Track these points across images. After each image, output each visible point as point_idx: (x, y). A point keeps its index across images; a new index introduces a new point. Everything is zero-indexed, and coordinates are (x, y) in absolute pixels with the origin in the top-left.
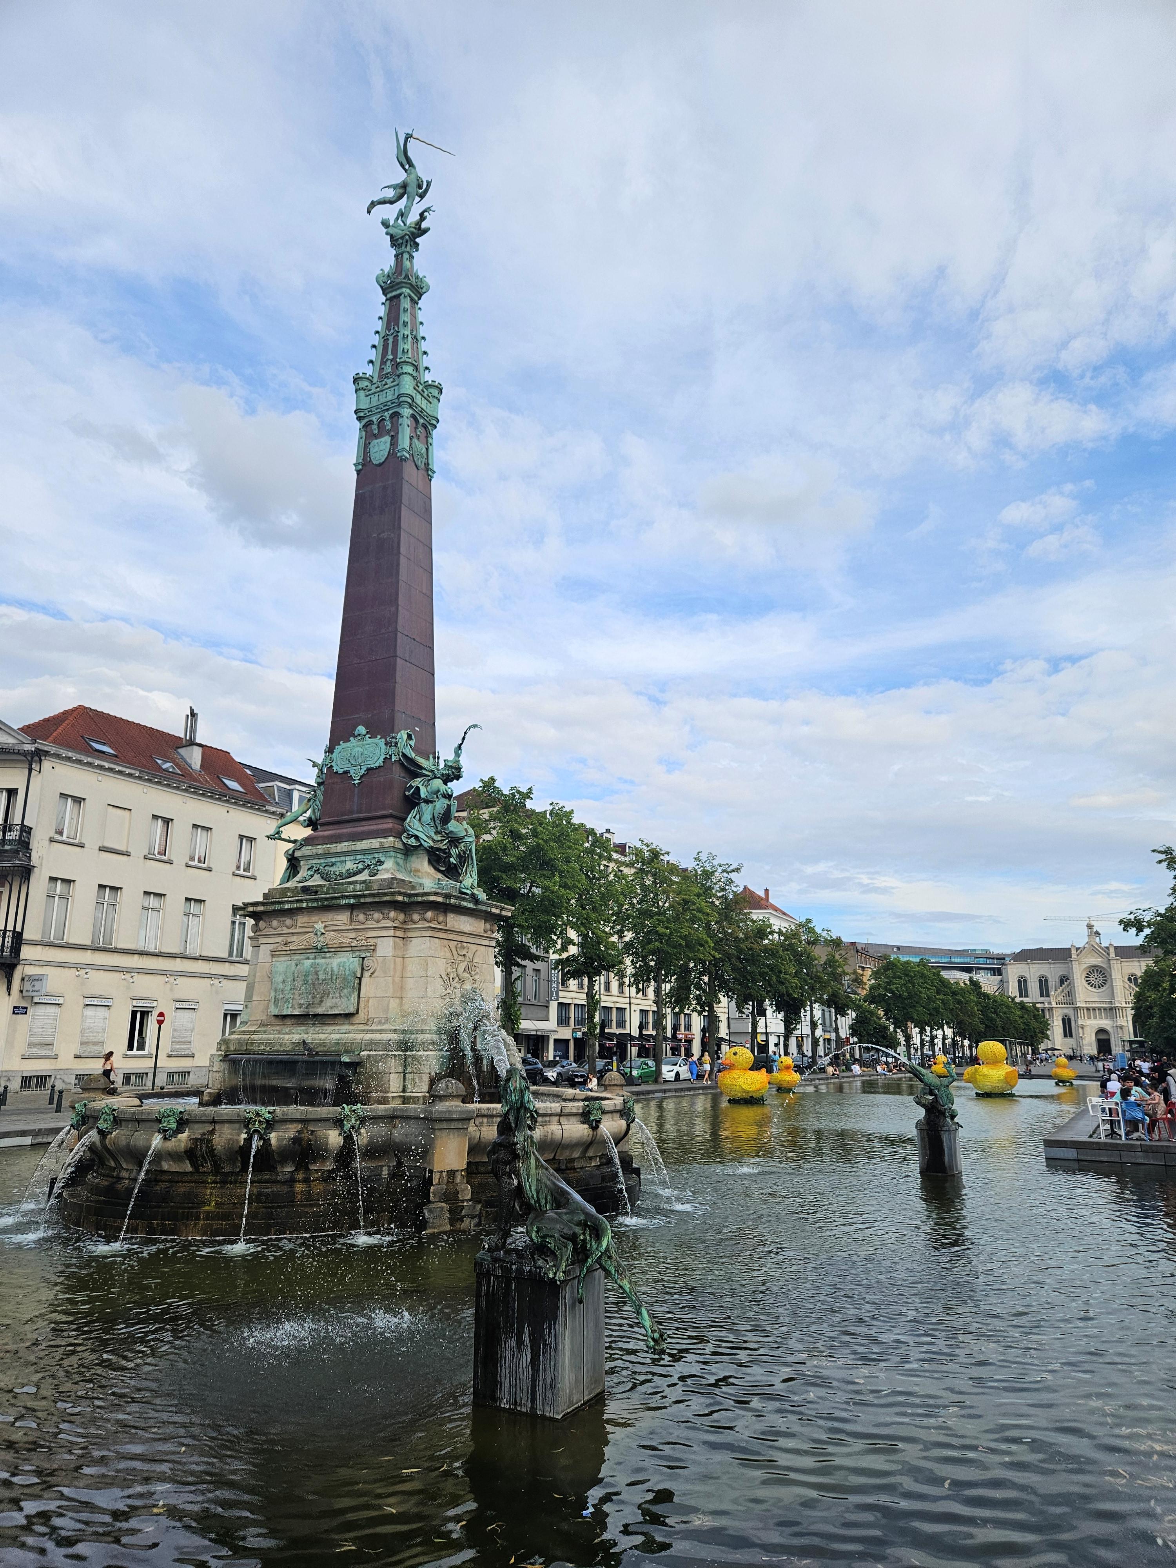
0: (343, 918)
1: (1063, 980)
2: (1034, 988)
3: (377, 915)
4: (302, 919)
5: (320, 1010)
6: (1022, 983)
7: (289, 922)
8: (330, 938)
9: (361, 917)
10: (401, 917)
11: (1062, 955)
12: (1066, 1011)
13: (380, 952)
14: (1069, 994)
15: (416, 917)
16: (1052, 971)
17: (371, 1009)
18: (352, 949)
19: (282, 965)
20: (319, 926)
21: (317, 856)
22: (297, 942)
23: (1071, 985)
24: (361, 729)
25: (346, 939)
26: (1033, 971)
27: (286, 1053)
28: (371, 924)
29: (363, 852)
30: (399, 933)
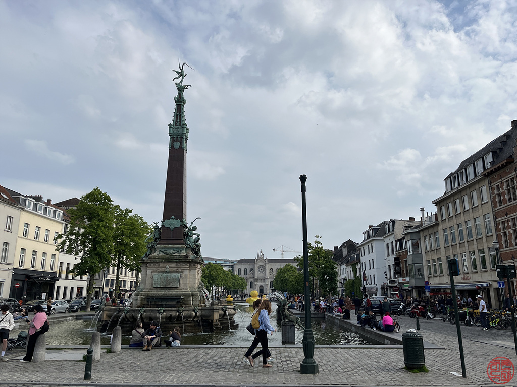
0: (174, 264)
1: (252, 269)
2: (243, 272)
3: (183, 264)
4: (161, 264)
5: (169, 286)
6: (239, 270)
7: (157, 265)
8: (170, 269)
9: (179, 264)
10: (189, 265)
11: (252, 261)
12: (252, 280)
14: (253, 274)
15: (192, 265)
16: (248, 266)
17: (182, 286)
18: (177, 272)
19: (156, 276)
20: (168, 266)
21: (162, 248)
22: (160, 270)
23: (254, 272)
24: (173, 217)
25: (175, 269)
26: (243, 267)
27: (161, 297)
28: (181, 266)
29: (176, 248)
30: (189, 268)
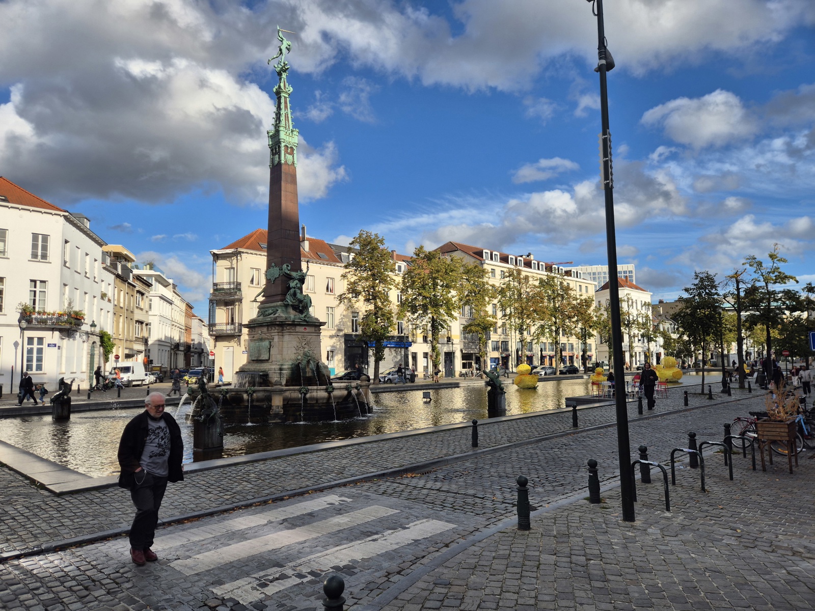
0: (265, 329)
3: (274, 328)
5: (260, 359)
7: (254, 330)
8: (263, 335)
9: (270, 329)
10: (281, 328)
13: (275, 340)
17: (272, 358)
18: (268, 339)
20: (260, 332)
21: (263, 308)
22: (256, 337)
24: (273, 264)
25: (266, 336)
29: (274, 307)
30: (280, 334)
